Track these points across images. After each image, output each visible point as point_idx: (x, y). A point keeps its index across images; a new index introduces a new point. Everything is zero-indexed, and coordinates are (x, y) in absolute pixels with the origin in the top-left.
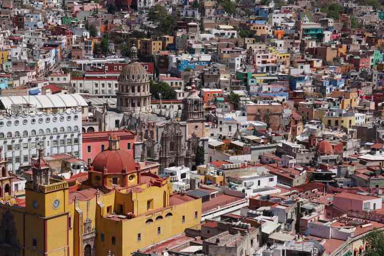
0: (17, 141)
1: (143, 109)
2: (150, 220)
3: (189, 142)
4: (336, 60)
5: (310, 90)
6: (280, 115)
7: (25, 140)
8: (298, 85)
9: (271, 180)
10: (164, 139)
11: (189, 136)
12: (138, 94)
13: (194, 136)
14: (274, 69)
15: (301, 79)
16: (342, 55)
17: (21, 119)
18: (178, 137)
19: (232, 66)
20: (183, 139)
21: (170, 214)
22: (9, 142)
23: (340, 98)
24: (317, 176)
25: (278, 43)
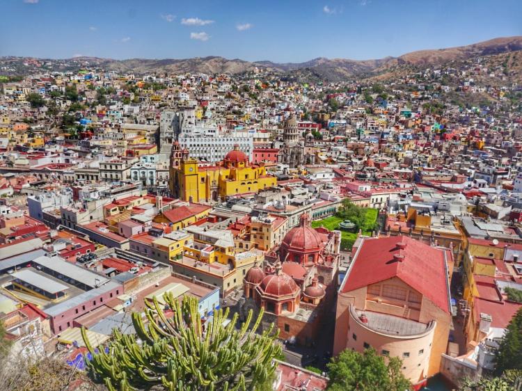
0: (219, 148)
1: (293, 141)
2: (244, 184)
3: (305, 156)
4: (413, 126)
5: (391, 139)
6: (363, 148)
7: (223, 148)
8: (385, 136)
9: (331, 175)
10: (292, 153)
11: (305, 153)
12: (291, 134)
13: (308, 153)
14: (377, 128)
15: (388, 134)
16: (418, 125)
17: (225, 139)
18: (299, 153)
19: (355, 126)
20: (302, 155)
21: (256, 182)
22: (216, 149)
23: (404, 144)
24: (360, 176)
25: (383, 116)
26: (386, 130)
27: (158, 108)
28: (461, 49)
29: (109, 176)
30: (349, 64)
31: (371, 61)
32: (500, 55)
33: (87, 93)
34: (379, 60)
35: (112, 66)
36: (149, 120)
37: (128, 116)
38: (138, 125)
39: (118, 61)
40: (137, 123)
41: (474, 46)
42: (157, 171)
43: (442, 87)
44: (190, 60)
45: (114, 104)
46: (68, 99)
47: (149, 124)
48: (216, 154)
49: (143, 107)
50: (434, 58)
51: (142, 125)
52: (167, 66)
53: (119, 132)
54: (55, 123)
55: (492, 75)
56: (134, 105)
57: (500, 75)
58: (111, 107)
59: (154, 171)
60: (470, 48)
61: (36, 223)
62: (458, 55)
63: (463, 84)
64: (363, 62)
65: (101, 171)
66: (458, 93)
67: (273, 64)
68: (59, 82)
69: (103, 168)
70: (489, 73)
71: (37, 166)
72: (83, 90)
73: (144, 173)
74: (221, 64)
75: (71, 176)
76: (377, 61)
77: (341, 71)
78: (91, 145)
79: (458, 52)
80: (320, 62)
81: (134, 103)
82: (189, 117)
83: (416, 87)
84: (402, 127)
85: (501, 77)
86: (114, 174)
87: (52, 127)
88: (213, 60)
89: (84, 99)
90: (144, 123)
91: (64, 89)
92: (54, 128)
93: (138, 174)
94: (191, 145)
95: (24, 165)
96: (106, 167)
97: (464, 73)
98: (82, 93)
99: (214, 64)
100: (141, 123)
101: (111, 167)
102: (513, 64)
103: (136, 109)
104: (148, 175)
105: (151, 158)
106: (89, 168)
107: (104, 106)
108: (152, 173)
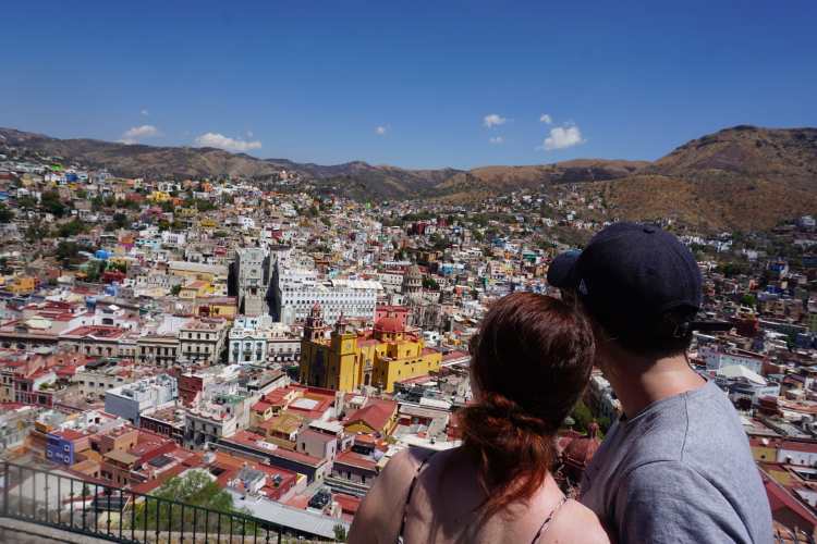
1: (417, 294)
2: (408, 363)
3: (442, 317)
4: (542, 275)
7: (341, 307)
8: (516, 288)
10: (427, 314)
11: (442, 313)
12: (414, 285)
13: (445, 313)
14: (503, 277)
17: (340, 294)
20: (438, 315)
21: (421, 361)
22: (331, 307)
25: (507, 261)
26: (516, 280)
27: (213, 238)
28: (540, 168)
29: (194, 350)
30: (399, 174)
31: (426, 171)
32: (596, 183)
33: (77, 204)
34: (437, 172)
35: (47, 146)
36: (206, 256)
37: (171, 248)
38: (189, 263)
39: (57, 140)
40: (186, 259)
41: (554, 166)
42: (268, 342)
43: (544, 220)
44: (175, 149)
45: (143, 228)
46: (50, 212)
47: (205, 262)
48: (331, 314)
49: (191, 235)
50: (510, 177)
51: (196, 264)
52: (141, 156)
53: (167, 273)
54: (41, 250)
55: (591, 207)
56: (178, 232)
57: (599, 206)
58: (142, 233)
59: (264, 342)
60: (550, 168)
61: (164, 440)
62: (537, 176)
63: (565, 217)
64: (417, 172)
65: (183, 341)
66: (562, 228)
67: (292, 163)
68: (26, 182)
69: (186, 337)
70: (587, 204)
71: (65, 331)
72: (69, 199)
73: (248, 345)
74: (224, 160)
75: (130, 348)
76: (434, 172)
77: (391, 182)
78: (136, 295)
79: (536, 172)
80: (358, 166)
81: (176, 228)
82: (283, 259)
83: (514, 218)
84: (530, 276)
85: (601, 209)
86: (202, 347)
87: (36, 257)
88: (211, 153)
89: (74, 212)
90: (197, 261)
91: (39, 195)
92: (40, 259)
93: (240, 348)
94: (298, 302)
95: (43, 329)
96: (190, 336)
97: (561, 203)
98: (71, 204)
99: (214, 159)
100: (193, 261)
101: (199, 336)
102: (611, 195)
103: (181, 238)
104: (254, 347)
105: (252, 322)
106: (156, 336)
107: (130, 232)
108: (260, 344)
